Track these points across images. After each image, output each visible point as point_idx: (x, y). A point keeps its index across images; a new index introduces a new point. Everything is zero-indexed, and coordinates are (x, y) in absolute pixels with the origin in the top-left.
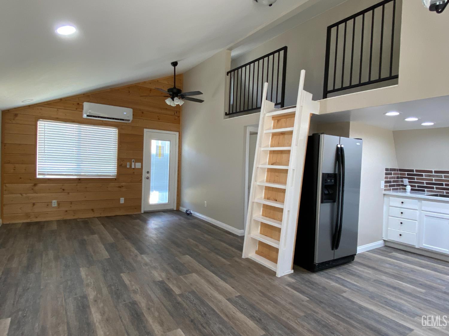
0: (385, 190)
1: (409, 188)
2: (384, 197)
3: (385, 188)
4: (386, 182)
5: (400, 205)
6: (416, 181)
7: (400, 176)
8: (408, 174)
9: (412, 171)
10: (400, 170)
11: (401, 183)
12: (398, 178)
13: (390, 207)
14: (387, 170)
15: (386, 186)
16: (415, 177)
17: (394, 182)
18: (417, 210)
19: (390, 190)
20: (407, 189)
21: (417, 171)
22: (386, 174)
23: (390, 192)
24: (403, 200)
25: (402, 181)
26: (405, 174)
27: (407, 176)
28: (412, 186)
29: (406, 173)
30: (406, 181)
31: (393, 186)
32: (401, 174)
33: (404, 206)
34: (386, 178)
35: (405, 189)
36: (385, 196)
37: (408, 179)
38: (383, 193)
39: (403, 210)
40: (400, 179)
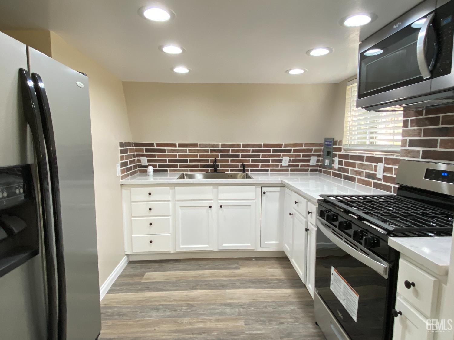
0: (122, 178)
1: (151, 169)
2: (121, 189)
3: (121, 174)
4: (123, 165)
5: (147, 198)
6: (156, 158)
7: (135, 153)
8: (147, 150)
9: (152, 145)
10: (136, 145)
11: (137, 163)
12: (134, 156)
13: (132, 203)
14: (121, 145)
15: (123, 172)
16: (156, 153)
17: (131, 162)
18: (169, 201)
19: (127, 176)
20: (148, 171)
21: (158, 145)
22: (122, 152)
23: (128, 180)
24: (149, 190)
25: (139, 161)
26: (142, 151)
27: (145, 153)
28: (154, 166)
29: (144, 148)
30: (144, 160)
31: (130, 169)
32: (137, 150)
33: (152, 198)
34: (122, 158)
35: (146, 171)
36: (123, 188)
37: (147, 157)
38: (121, 183)
39: (151, 205)
40: (136, 158)
